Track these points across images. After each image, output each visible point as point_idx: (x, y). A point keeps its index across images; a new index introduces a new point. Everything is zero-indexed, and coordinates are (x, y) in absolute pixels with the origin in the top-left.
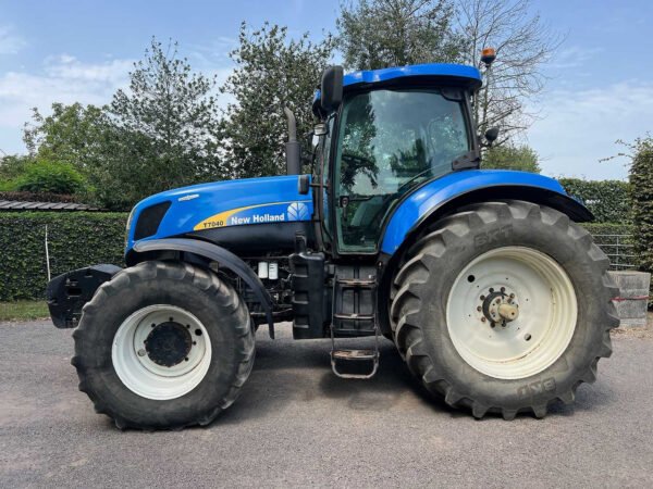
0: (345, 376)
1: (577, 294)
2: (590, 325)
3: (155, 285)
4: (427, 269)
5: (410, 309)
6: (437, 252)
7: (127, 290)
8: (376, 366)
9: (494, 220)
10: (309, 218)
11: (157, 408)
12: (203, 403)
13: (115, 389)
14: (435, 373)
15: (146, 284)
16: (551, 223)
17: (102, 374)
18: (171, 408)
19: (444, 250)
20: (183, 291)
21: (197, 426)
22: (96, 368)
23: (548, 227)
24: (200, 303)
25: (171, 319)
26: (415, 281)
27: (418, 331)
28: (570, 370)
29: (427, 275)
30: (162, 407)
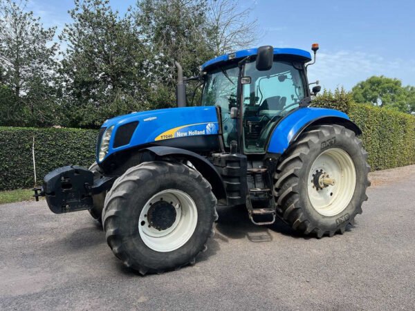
0: (260, 224)
1: (356, 171)
2: (361, 186)
3: (168, 176)
4: (301, 161)
5: (294, 183)
6: (305, 152)
7: (150, 181)
8: (274, 216)
9: (328, 134)
10: (216, 133)
11: (167, 257)
12: (193, 249)
13: (141, 249)
14: (304, 217)
15: (162, 176)
16: (349, 136)
17: (133, 240)
18: (175, 256)
19: (308, 151)
20: (184, 180)
21: (189, 265)
22: (129, 236)
23: (348, 138)
24: (193, 187)
25: (162, 199)
26: (296, 168)
27: (297, 195)
28: (354, 209)
29: (301, 164)
30: (170, 256)
